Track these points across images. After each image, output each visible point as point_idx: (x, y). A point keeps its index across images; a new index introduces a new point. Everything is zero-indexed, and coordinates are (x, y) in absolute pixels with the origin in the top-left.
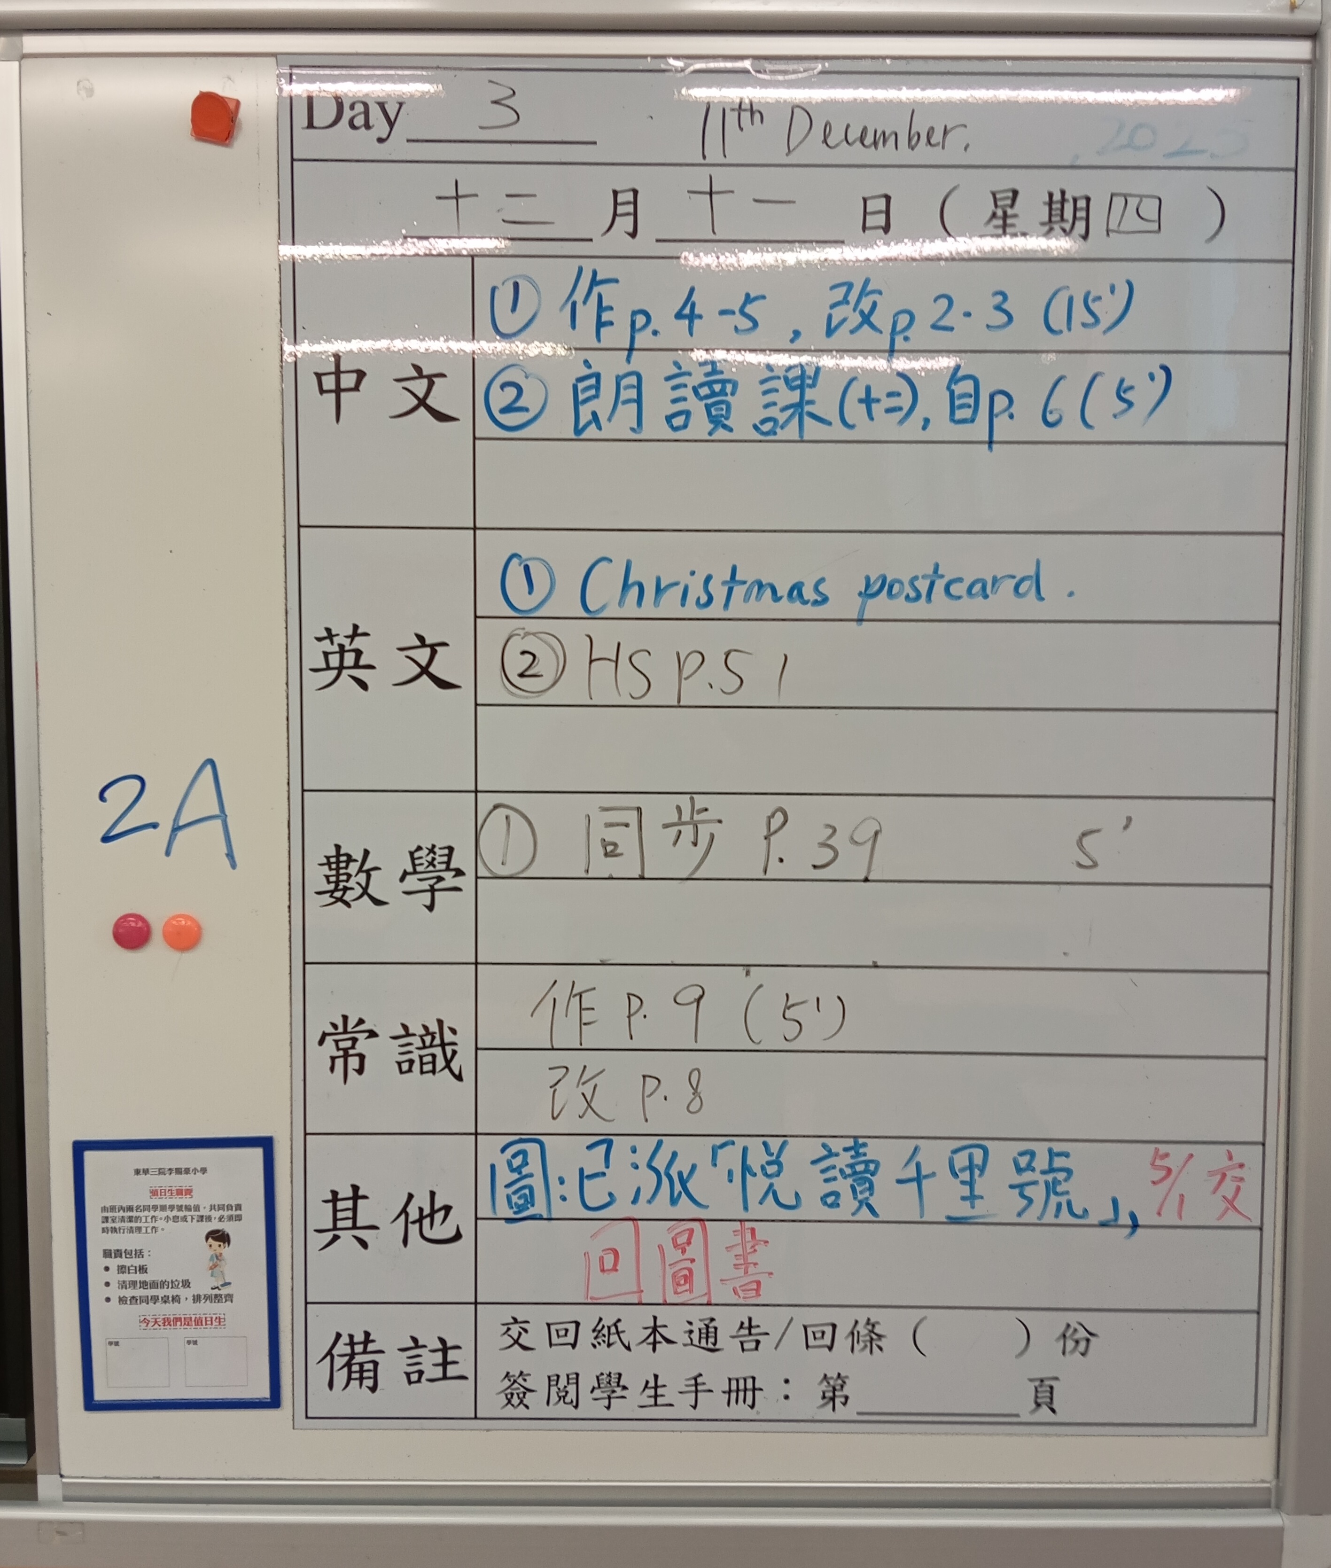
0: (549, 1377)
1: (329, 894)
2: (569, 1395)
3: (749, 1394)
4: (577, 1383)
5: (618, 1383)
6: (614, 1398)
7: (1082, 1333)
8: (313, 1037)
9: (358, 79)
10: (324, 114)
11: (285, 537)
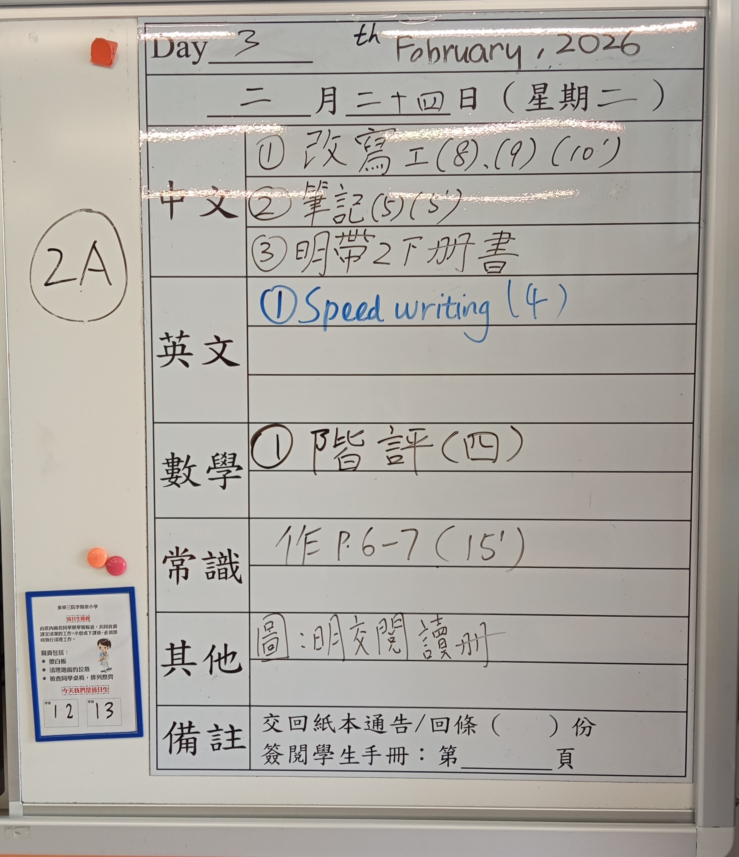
0: (290, 747)
1: (168, 480)
2: (301, 757)
3: (401, 757)
4: (306, 750)
5: (329, 750)
6: (327, 758)
7: (586, 724)
8: (160, 559)
9: (180, 30)
10: (163, 50)
11: (143, 282)
